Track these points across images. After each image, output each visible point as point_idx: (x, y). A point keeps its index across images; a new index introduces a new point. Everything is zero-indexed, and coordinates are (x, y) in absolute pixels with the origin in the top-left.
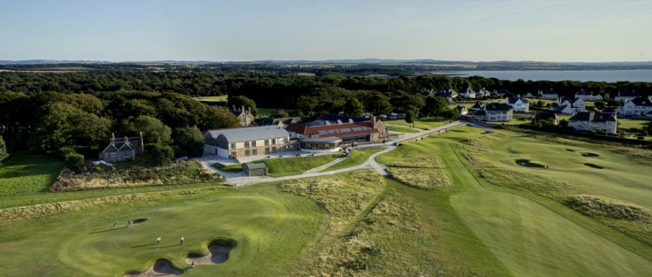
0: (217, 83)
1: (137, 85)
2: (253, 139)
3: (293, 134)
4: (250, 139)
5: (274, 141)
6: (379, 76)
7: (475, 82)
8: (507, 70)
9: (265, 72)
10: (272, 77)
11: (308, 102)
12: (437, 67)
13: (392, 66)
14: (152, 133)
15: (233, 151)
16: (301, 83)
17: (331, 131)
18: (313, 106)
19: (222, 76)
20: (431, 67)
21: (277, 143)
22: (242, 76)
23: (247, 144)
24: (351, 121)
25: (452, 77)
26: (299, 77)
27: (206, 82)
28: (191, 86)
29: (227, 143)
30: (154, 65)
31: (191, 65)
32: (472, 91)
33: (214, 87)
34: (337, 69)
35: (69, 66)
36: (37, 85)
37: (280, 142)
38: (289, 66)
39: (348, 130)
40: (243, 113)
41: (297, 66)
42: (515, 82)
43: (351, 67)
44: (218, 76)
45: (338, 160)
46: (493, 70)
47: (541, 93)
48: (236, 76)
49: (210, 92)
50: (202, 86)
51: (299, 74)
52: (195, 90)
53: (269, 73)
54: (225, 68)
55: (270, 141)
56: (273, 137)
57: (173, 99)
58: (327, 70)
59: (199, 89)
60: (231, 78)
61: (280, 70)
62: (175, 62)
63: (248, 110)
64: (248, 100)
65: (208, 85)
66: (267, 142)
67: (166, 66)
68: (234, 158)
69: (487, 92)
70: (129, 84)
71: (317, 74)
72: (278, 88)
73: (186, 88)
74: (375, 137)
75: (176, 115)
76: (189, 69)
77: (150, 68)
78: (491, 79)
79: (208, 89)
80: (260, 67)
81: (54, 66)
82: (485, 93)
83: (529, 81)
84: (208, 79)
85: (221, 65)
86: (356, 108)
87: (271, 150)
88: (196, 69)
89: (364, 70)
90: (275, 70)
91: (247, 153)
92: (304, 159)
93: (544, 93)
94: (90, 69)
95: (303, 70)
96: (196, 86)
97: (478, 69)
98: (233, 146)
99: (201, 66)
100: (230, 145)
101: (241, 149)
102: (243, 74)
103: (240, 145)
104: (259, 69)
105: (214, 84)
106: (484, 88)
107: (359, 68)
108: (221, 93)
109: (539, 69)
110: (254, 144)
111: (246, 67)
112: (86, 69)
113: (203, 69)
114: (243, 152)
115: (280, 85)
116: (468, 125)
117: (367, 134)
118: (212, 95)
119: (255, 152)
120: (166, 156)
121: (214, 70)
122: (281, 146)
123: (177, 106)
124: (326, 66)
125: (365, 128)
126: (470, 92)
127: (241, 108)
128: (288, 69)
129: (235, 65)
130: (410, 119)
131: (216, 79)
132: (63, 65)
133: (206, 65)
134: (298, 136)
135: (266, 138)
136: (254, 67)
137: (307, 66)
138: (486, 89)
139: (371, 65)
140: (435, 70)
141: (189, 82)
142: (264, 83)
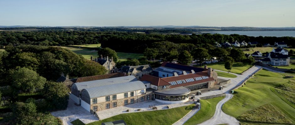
0: (97, 37)
1: (55, 38)
2: (113, 93)
3: (148, 85)
4: (111, 93)
5: (132, 94)
6: (176, 33)
7: (235, 37)
8: (236, 31)
9: (121, 31)
10: (125, 34)
11: (152, 52)
12: (202, 29)
13: (181, 29)
14: (28, 83)
15: (94, 105)
16: (143, 38)
17: (179, 82)
18: (155, 55)
19: (100, 33)
20: (199, 29)
21: (135, 95)
22: (110, 33)
23: (108, 98)
24: (193, 72)
25: (212, 34)
26: (138, 34)
27: (91, 36)
28: (83, 39)
29: (89, 98)
30: (70, 28)
31: (87, 28)
32: (238, 43)
33: (95, 39)
34: (155, 30)
35: (30, 28)
36: (4, 38)
37: (138, 94)
38: (133, 29)
39: (192, 80)
40: (108, 61)
41: (136, 29)
42: (257, 38)
43: (161, 29)
44: (98, 33)
45: (191, 113)
46: (230, 31)
47: (277, 44)
48: (107, 33)
49: (92, 42)
50: (89, 39)
51: (137, 32)
52: (85, 41)
53: (123, 32)
54: (102, 29)
55: (129, 93)
56: (132, 90)
57: (56, 52)
58: (151, 31)
59: (87, 40)
60: (104, 34)
61: (128, 31)
62: (79, 27)
63: (111, 58)
64: (111, 51)
65: (92, 38)
66: (126, 95)
67: (75, 28)
68: (95, 113)
69: (246, 43)
70: (51, 37)
71: (146, 33)
72: (130, 41)
73: (80, 39)
74: (212, 84)
75: (54, 65)
76: (85, 30)
77: (67, 29)
78: (243, 35)
79: (92, 40)
80: (118, 29)
81: (23, 28)
82: (245, 44)
83: (265, 37)
84: (93, 35)
85: (101, 28)
86: (188, 57)
87: (129, 102)
88: (89, 30)
89: (169, 31)
90: (126, 30)
91: (108, 106)
92: (160, 112)
93: (279, 44)
94: (40, 30)
95: (139, 31)
96: (85, 39)
97: (222, 30)
98: (95, 101)
99: (91, 28)
100: (91, 100)
101: (102, 104)
102: (111, 33)
103: (102, 100)
104: (118, 30)
105: (95, 38)
106: (244, 41)
107: (166, 30)
108: (98, 42)
109: (252, 31)
110: (115, 97)
111: (112, 29)
112: (38, 29)
113: (92, 30)
114: (104, 106)
115: (130, 39)
116: (263, 69)
117: (206, 82)
118: (94, 43)
119: (115, 105)
120: (26, 114)
121: (97, 30)
122: (139, 97)
123: (57, 58)
124: (149, 29)
125: (204, 78)
126: (237, 43)
127: (106, 57)
128: (132, 30)
129: (107, 28)
130: (229, 66)
131: (97, 35)
132: (28, 28)
133: (93, 28)
134: (153, 86)
135: (126, 91)
136: (116, 29)
137: (141, 29)
138: (245, 41)
139: (171, 29)
140: (201, 31)
141: (82, 36)
142: (121, 38)
